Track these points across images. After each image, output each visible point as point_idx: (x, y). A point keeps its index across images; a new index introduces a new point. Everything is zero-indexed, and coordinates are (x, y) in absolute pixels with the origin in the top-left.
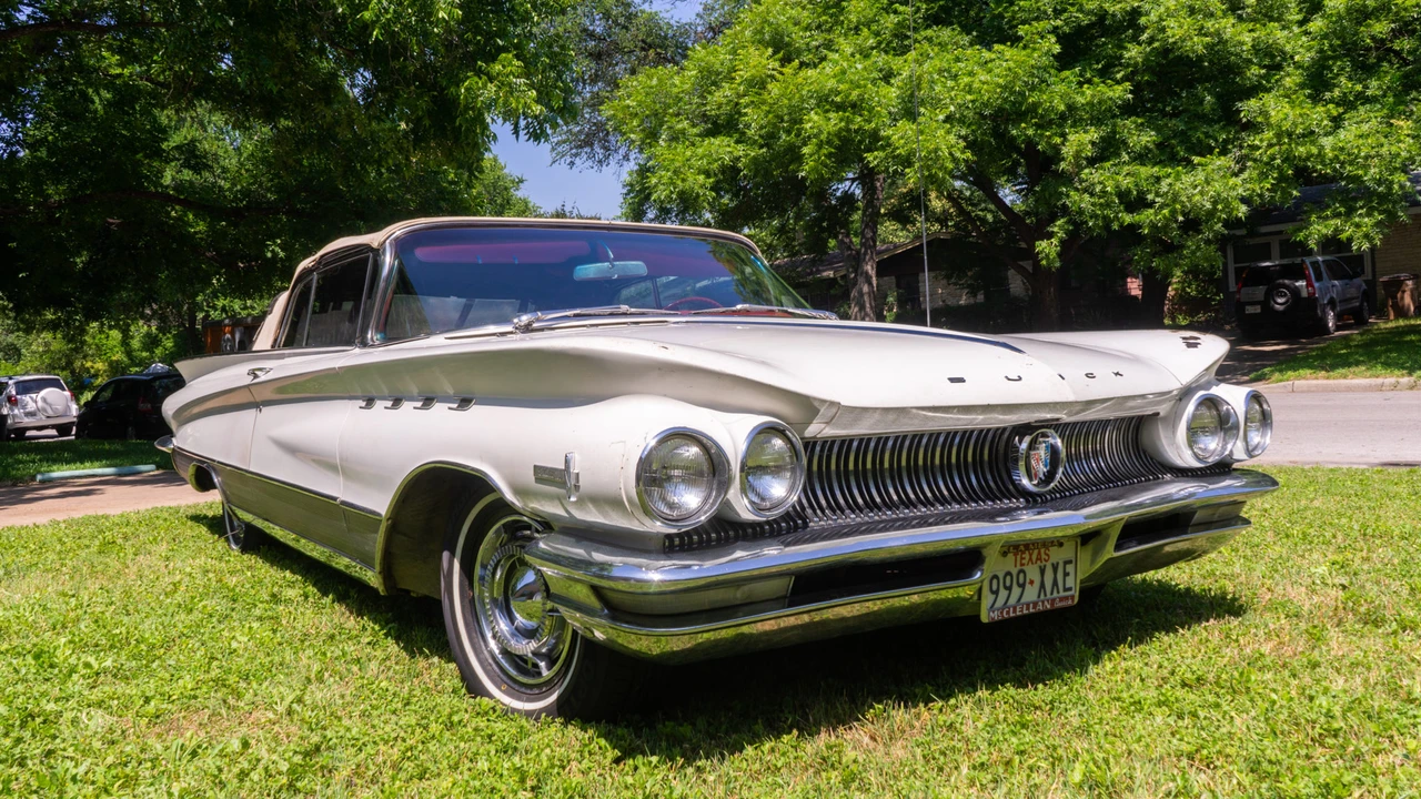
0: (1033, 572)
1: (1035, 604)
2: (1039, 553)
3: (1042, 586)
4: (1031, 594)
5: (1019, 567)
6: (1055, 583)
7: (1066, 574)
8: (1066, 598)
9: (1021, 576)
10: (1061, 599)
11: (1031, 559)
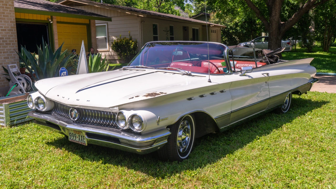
0: (77, 135)
1: (78, 142)
2: (78, 132)
3: (79, 139)
4: (77, 139)
5: (75, 133)
6: (82, 139)
7: (84, 139)
8: (84, 144)
9: (75, 135)
10: (83, 143)
11: (77, 133)
